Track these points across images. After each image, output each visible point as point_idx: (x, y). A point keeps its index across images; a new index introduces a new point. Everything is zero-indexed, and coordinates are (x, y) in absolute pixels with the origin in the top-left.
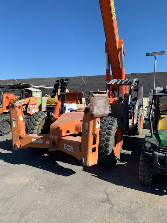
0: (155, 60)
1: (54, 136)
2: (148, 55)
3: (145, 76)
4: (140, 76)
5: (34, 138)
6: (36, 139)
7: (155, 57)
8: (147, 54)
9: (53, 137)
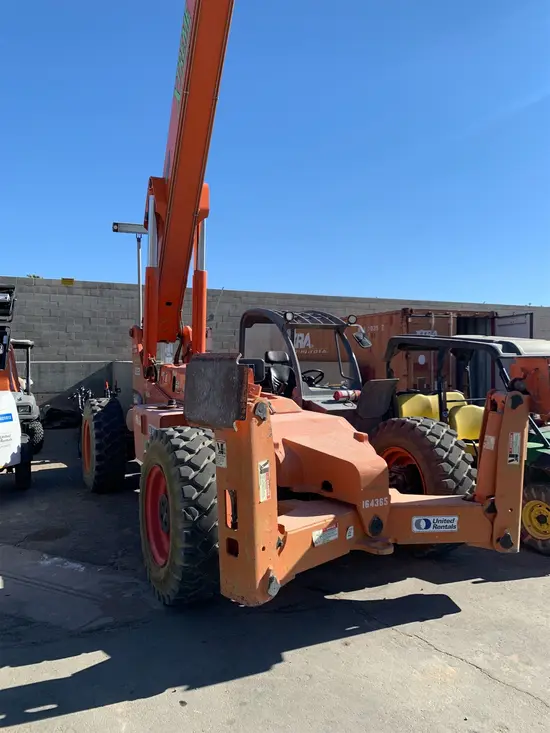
0: (139, 247)
1: (375, 503)
2: (117, 228)
3: (98, 292)
4: (83, 292)
5: (317, 528)
6: (321, 531)
7: (139, 240)
8: (115, 224)
9: (372, 504)
